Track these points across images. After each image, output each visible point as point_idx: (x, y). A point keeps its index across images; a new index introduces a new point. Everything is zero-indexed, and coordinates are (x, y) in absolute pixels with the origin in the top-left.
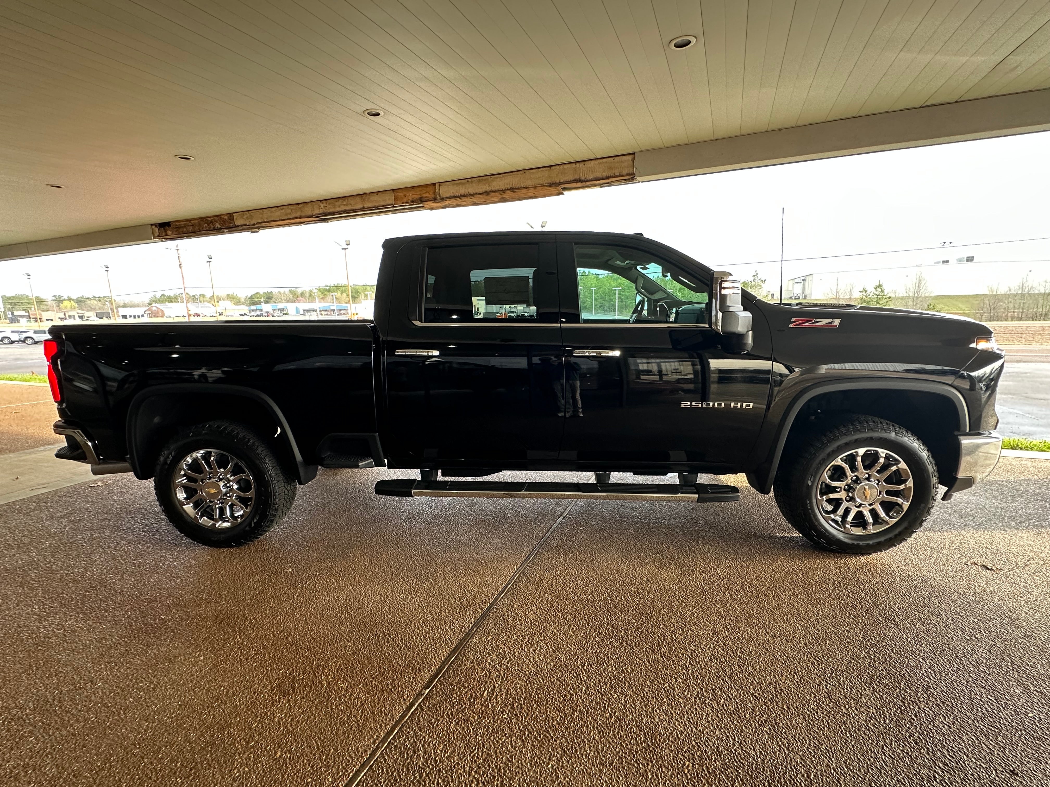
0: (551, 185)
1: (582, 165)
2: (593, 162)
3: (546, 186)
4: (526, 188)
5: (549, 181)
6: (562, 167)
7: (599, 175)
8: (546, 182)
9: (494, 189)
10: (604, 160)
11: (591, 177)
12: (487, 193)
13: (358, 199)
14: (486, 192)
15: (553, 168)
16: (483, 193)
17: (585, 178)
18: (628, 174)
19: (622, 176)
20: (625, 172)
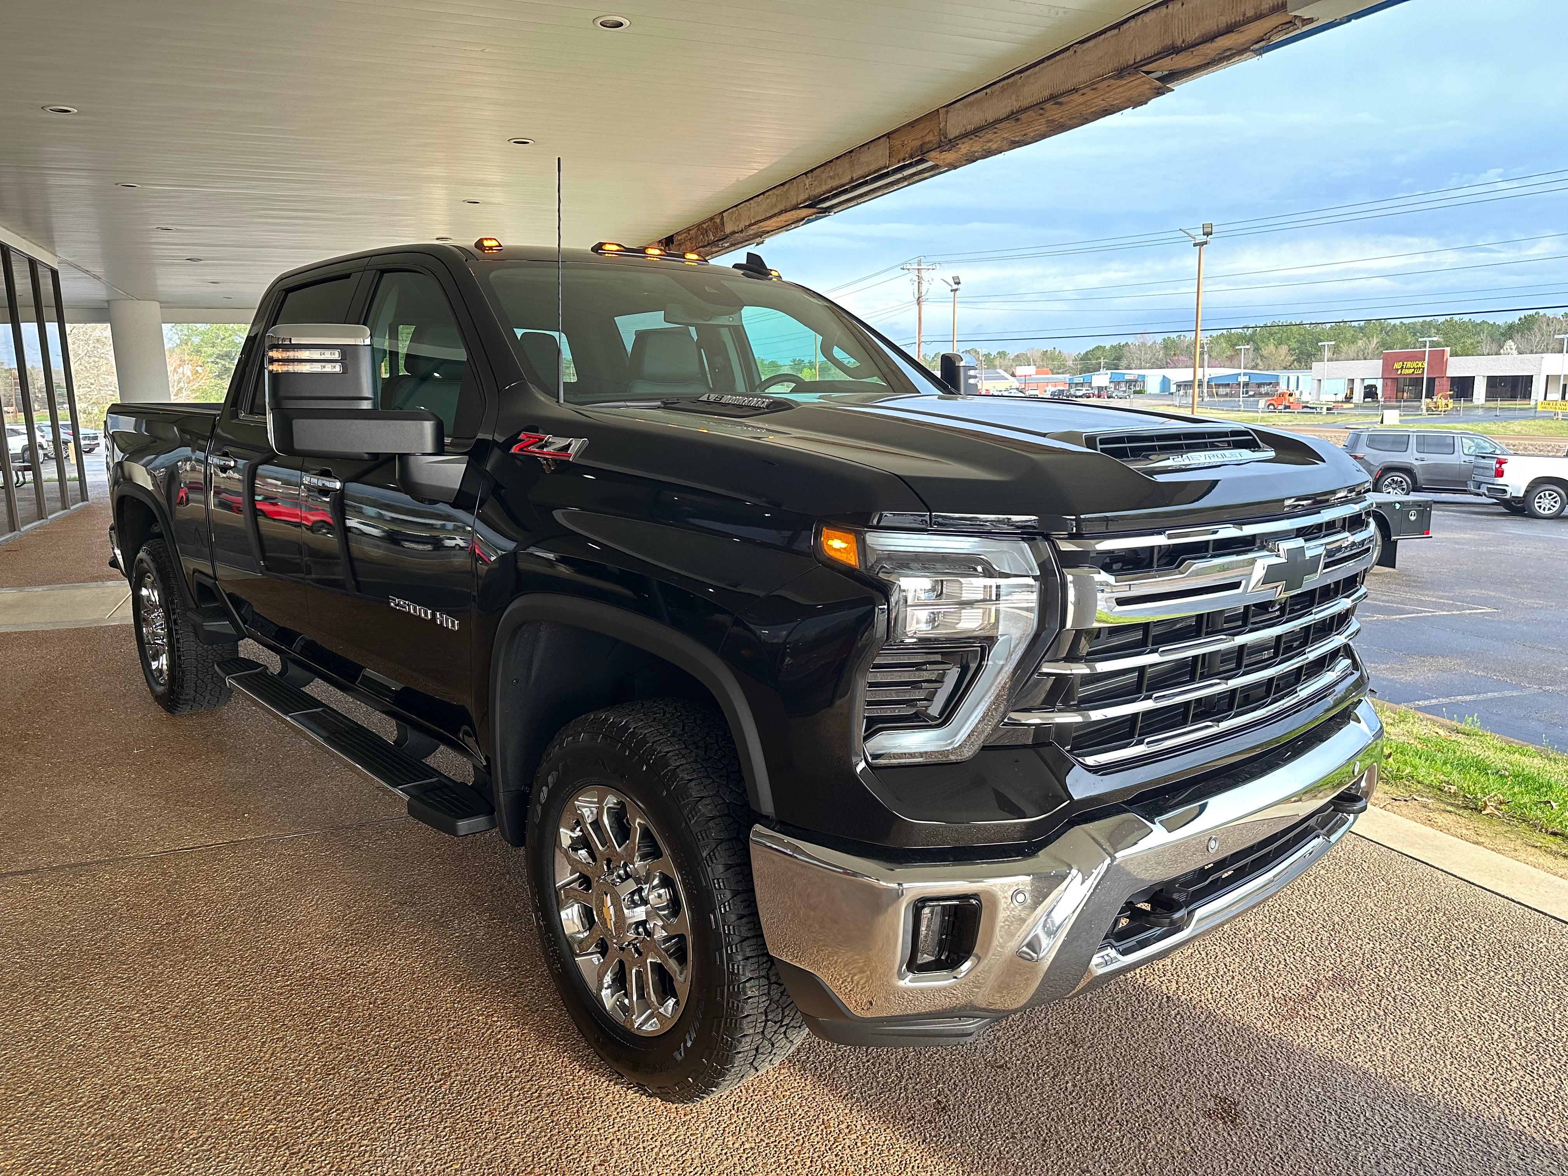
1: (1178, 5)
4: (1075, 90)
5: (1116, 63)
7: (1211, 25)
8: (1110, 67)
9: (1024, 104)
11: (1196, 34)
12: (1013, 116)
13: (846, 162)
14: (1014, 111)
15: (1126, 26)
16: (1007, 118)
17: (1184, 41)
18: (1273, 9)
19: (1261, 16)
20: (1267, 3)
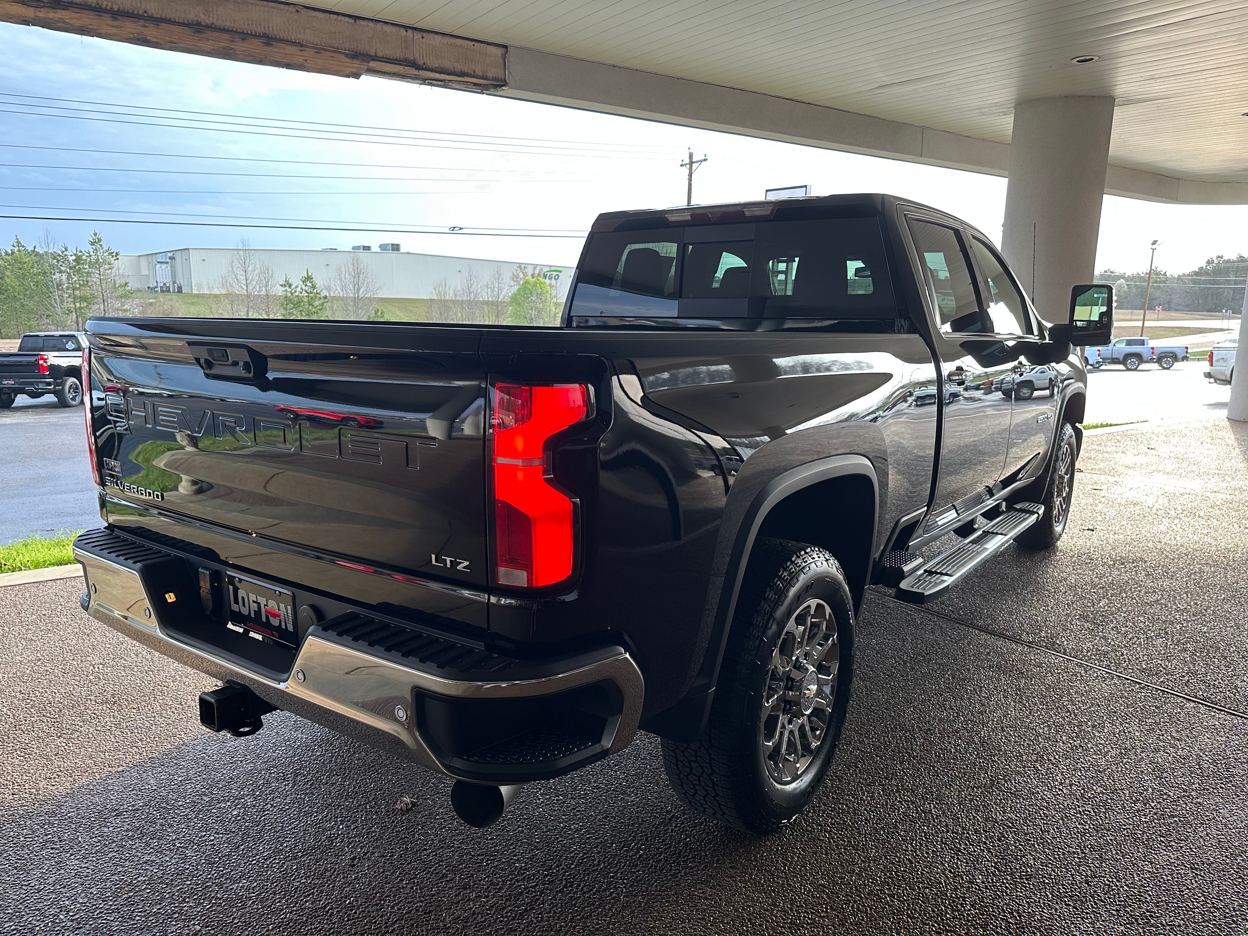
0: (356, 55)
1: (418, 36)
2: (438, 38)
3: (346, 55)
4: (299, 45)
5: (351, 46)
6: (379, 26)
7: (448, 64)
8: (347, 46)
9: (219, 23)
10: (458, 41)
11: (435, 64)
14: (199, 24)
17: (424, 64)
18: (495, 79)
19: (486, 79)
20: (491, 73)
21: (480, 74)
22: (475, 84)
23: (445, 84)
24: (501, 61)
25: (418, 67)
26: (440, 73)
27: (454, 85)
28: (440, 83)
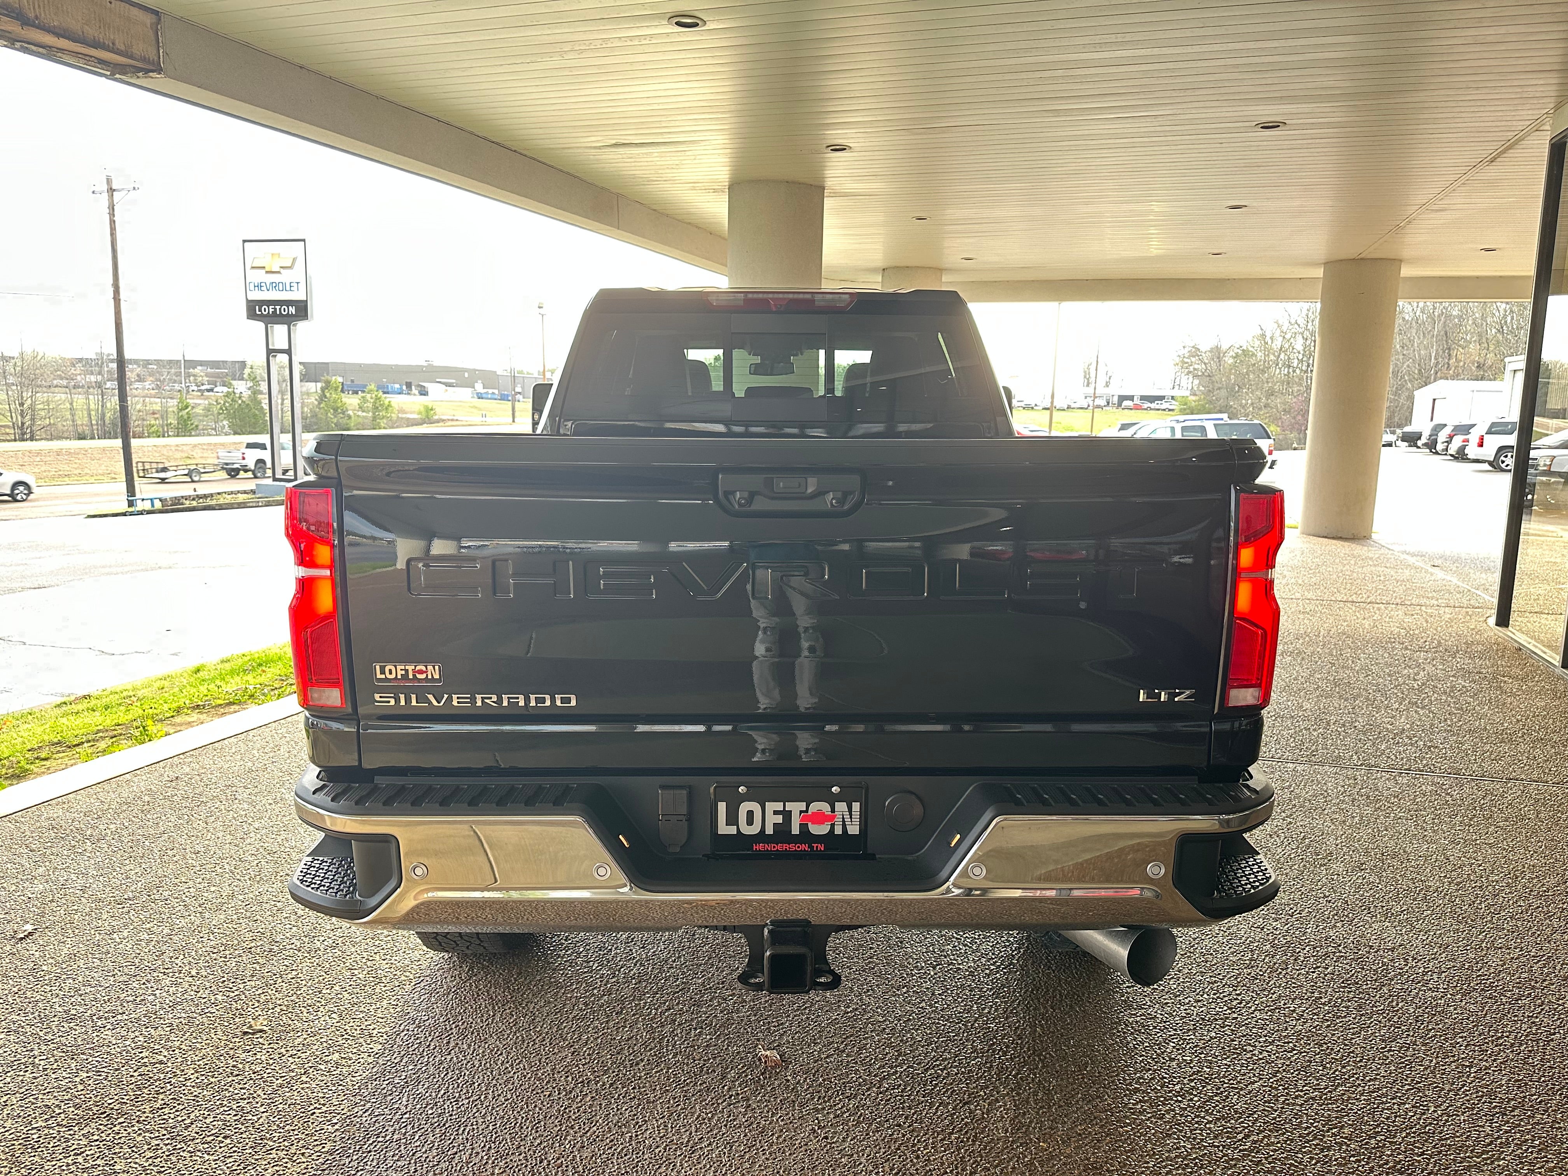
17: (37, 17)
18: (144, 59)
19: (131, 57)
20: (138, 49)
21: (122, 48)
22: (102, 62)
23: (50, 53)
24: (151, 34)
25: (26, 22)
26: (58, 35)
27: (67, 58)
28: (41, 50)
